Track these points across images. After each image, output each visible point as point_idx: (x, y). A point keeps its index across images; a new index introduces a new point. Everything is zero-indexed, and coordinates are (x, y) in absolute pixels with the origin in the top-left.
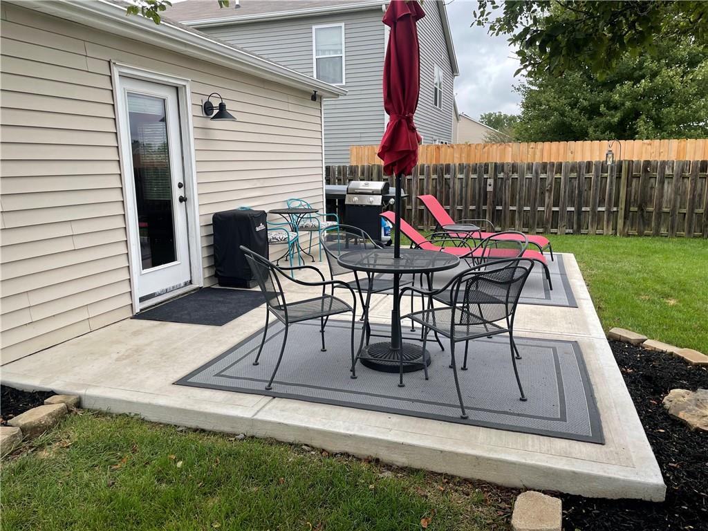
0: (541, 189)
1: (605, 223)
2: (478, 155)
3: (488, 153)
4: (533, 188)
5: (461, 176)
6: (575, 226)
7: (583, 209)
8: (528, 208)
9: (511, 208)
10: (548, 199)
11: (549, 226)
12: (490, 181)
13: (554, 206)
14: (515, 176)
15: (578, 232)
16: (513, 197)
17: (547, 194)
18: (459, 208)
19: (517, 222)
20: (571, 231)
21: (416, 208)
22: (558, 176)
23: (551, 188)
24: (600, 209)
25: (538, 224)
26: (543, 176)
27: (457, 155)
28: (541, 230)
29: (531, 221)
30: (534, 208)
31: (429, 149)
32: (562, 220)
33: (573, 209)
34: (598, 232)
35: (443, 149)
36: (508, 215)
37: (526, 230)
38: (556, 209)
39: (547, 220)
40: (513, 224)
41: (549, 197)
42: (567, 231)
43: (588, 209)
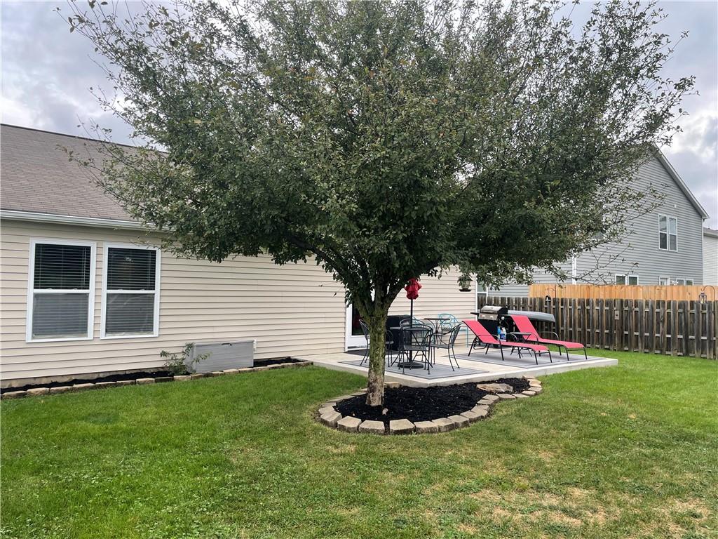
0: (657, 320)
1: (708, 349)
2: (617, 293)
3: (625, 292)
4: (650, 318)
5: (598, 308)
6: (684, 351)
7: (690, 337)
8: (648, 334)
9: (635, 333)
10: (663, 328)
11: (664, 349)
12: (617, 313)
13: (668, 334)
14: (637, 309)
15: (687, 354)
16: (636, 325)
17: (661, 324)
18: (597, 331)
19: (640, 344)
20: (681, 354)
21: (567, 330)
22: (668, 311)
23: (664, 319)
24: (703, 338)
25: (656, 347)
26: (657, 310)
27: (602, 293)
28: (658, 352)
29: (650, 345)
30: (652, 335)
31: (582, 288)
32: (673, 345)
33: (681, 337)
34: (703, 356)
35: (592, 288)
36: (634, 338)
37: (647, 351)
38: (669, 336)
39: (663, 344)
40: (637, 346)
41: (663, 327)
42: (678, 354)
43: (694, 337)
